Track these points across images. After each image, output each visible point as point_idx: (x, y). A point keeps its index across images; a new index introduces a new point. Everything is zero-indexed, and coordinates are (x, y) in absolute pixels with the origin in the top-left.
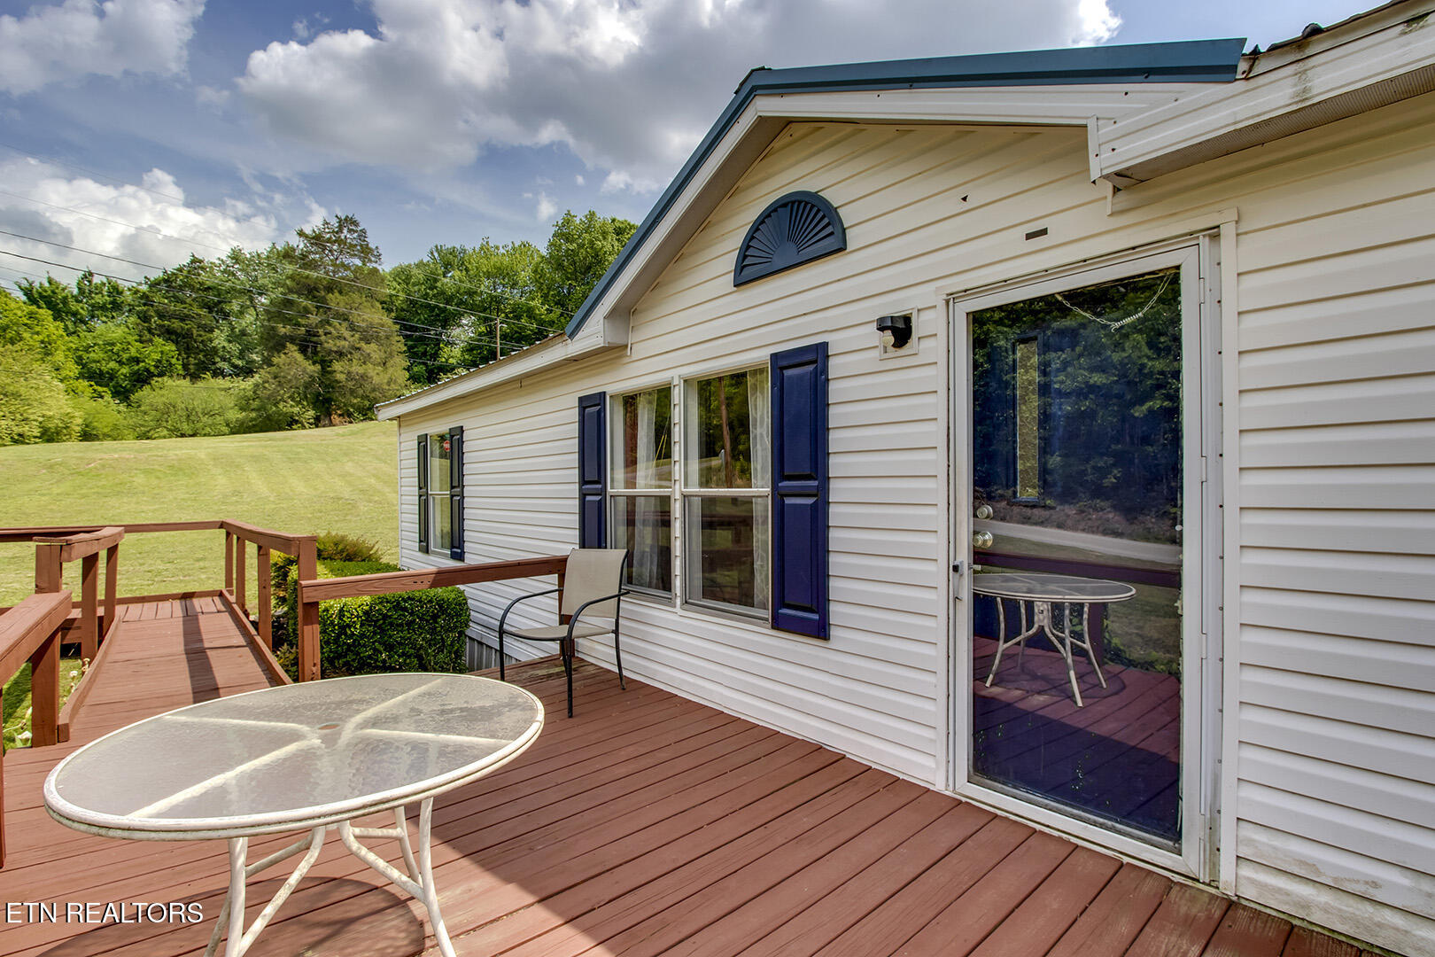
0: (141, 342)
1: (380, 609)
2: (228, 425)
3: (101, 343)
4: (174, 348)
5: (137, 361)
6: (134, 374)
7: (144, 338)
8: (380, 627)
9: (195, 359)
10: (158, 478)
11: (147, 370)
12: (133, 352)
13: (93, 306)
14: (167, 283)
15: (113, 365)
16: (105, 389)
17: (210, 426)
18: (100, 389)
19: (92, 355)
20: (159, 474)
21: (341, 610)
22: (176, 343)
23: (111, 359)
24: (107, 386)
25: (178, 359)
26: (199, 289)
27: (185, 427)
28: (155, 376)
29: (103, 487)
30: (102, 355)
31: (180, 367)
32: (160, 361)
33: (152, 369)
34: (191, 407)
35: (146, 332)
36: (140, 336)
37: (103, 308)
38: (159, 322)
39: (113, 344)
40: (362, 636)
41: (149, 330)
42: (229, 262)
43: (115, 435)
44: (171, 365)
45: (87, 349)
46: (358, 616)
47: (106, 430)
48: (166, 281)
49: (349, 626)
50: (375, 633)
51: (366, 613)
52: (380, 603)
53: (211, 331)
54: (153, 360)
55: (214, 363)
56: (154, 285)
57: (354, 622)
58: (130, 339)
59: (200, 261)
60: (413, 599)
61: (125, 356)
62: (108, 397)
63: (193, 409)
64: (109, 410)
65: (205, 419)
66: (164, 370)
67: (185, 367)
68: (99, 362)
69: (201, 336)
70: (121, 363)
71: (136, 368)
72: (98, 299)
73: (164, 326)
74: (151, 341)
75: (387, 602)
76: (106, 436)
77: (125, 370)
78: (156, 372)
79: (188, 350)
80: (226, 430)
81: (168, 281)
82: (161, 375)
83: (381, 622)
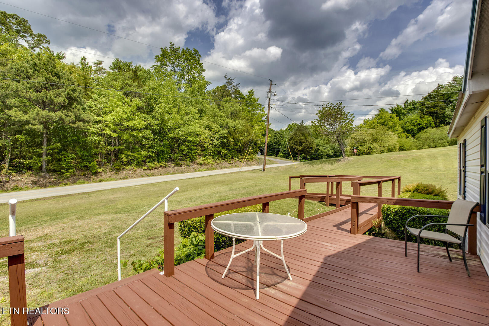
0: (421, 118)
1: (401, 211)
2: (448, 142)
3: (409, 121)
4: (431, 118)
5: (419, 124)
6: (418, 129)
7: (422, 117)
8: (401, 218)
9: (439, 120)
10: (408, 162)
11: (423, 127)
12: (418, 122)
13: (408, 110)
14: (430, 97)
15: (412, 127)
16: (410, 135)
17: (441, 144)
18: (408, 135)
19: (407, 125)
20: (408, 161)
21: (387, 209)
22: (433, 116)
23: (412, 125)
24: (411, 134)
25: (433, 122)
26: (441, 95)
27: (432, 145)
28: (425, 128)
29: (392, 165)
30: (409, 125)
31: (433, 124)
32: (427, 123)
33: (424, 126)
34: (434, 137)
35: (422, 115)
36: (421, 116)
37: (411, 110)
38: (427, 110)
39: (413, 120)
40: (394, 219)
41: (423, 114)
42: (452, 82)
43: (410, 149)
44: (430, 124)
45: (405, 123)
46: (393, 212)
47: (408, 148)
48: (429, 96)
49: (390, 215)
50: (399, 220)
51: (396, 211)
52: (402, 209)
53: (445, 109)
54: (424, 123)
55: (446, 121)
56: (425, 98)
57: (391, 214)
58: (417, 118)
59: (441, 85)
60: (416, 211)
61: (416, 124)
62: (410, 137)
63: (435, 138)
64: (410, 141)
65: (440, 141)
66: (428, 126)
67: (435, 124)
68: (408, 127)
69: (441, 112)
70: (414, 126)
71: (419, 127)
72: (410, 107)
73: (428, 111)
74: (424, 117)
75: (405, 210)
76: (408, 149)
77: (416, 128)
78: (425, 127)
79: (437, 117)
80: (448, 144)
81: (430, 96)
82: (427, 128)
83: (402, 216)
